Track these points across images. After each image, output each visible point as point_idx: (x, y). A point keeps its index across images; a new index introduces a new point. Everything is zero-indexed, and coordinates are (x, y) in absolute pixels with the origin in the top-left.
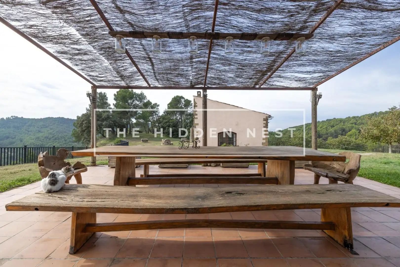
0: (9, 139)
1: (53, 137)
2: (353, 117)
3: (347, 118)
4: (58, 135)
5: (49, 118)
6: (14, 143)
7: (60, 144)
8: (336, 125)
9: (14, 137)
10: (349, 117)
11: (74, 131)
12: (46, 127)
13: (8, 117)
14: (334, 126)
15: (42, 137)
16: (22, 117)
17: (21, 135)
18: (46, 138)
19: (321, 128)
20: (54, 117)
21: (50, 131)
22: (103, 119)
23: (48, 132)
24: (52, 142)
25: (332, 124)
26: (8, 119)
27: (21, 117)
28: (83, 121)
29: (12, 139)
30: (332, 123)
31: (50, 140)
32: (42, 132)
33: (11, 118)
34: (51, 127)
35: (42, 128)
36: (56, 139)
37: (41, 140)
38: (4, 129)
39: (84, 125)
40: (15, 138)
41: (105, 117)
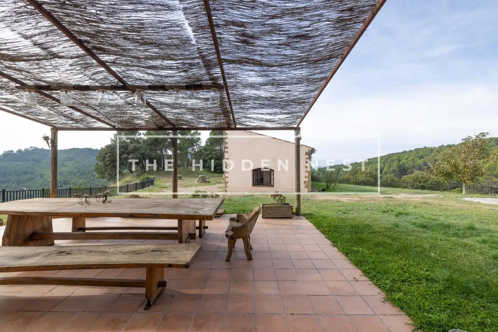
0: (27, 174)
1: (79, 172)
2: (447, 145)
3: (439, 147)
4: (85, 170)
5: (74, 150)
6: (34, 179)
7: (87, 180)
8: (426, 156)
9: (32, 172)
10: (443, 146)
11: (96, 166)
12: (71, 160)
13: (27, 149)
14: (423, 158)
15: (66, 172)
16: (43, 148)
17: (42, 170)
18: (70, 172)
19: (406, 160)
20: (80, 148)
21: (75, 165)
22: (130, 151)
23: (73, 165)
24: (78, 178)
25: (420, 155)
26: (27, 151)
27: (41, 148)
28: (106, 154)
29: (31, 174)
30: (421, 153)
31: (75, 175)
32: (66, 166)
33: (30, 149)
34: (77, 160)
35: (65, 161)
36: (82, 174)
37: (64, 176)
38: (21, 163)
39: (106, 159)
40: (34, 173)
41: (131, 149)
